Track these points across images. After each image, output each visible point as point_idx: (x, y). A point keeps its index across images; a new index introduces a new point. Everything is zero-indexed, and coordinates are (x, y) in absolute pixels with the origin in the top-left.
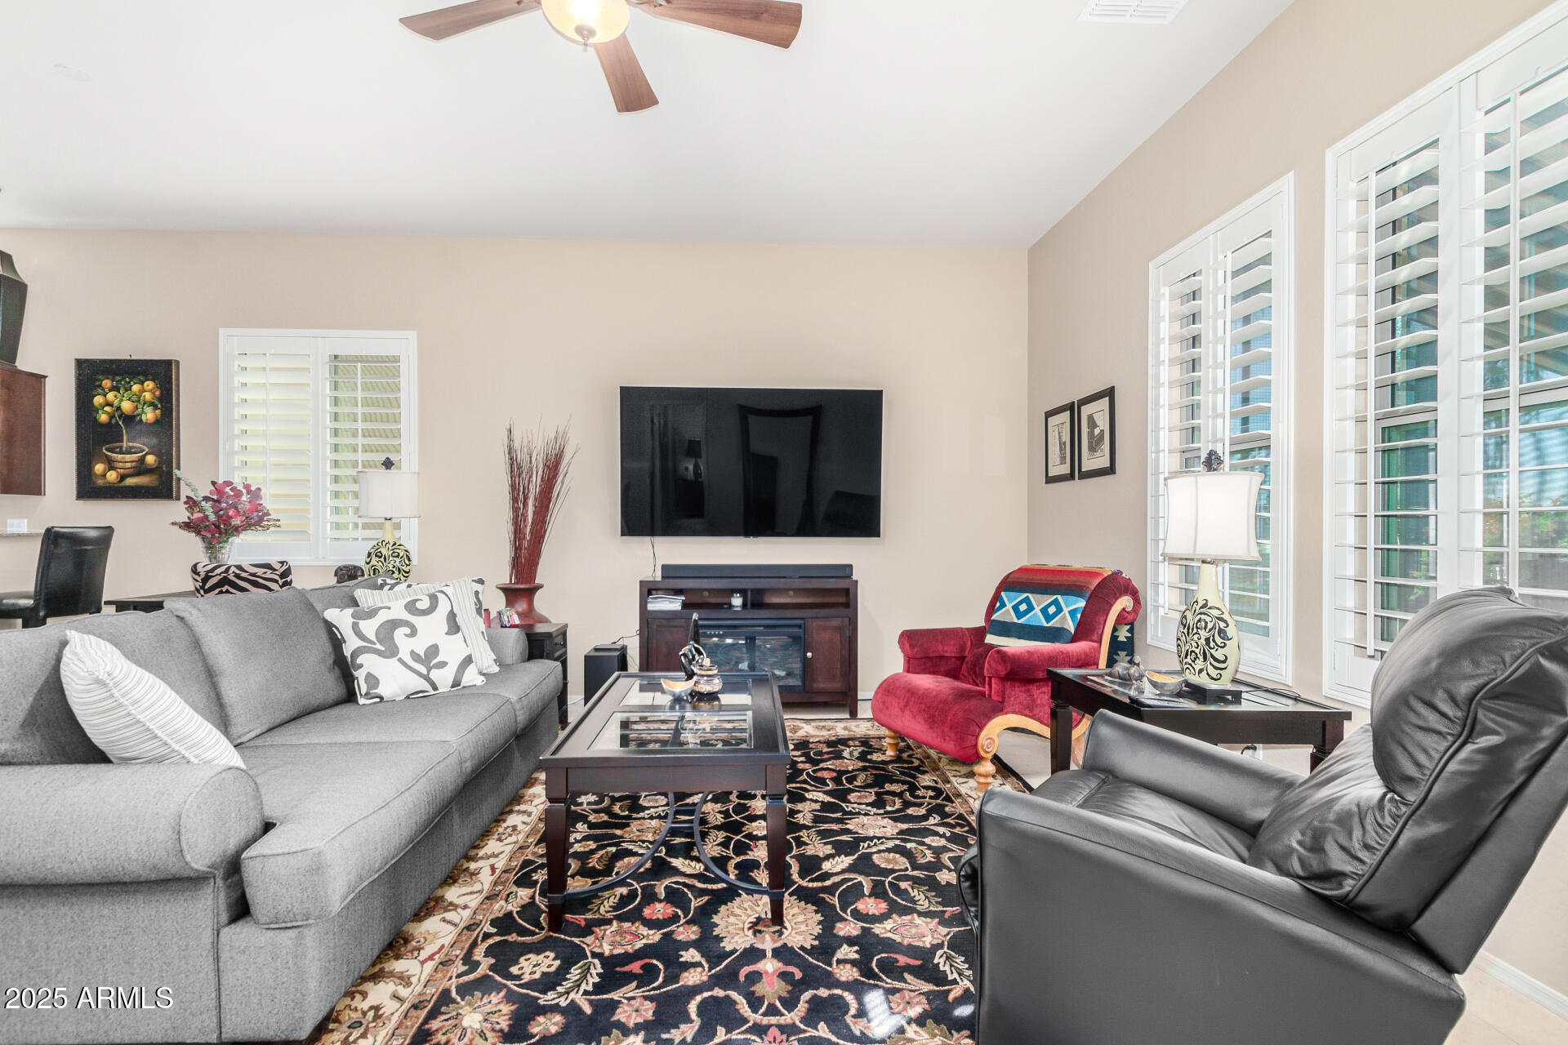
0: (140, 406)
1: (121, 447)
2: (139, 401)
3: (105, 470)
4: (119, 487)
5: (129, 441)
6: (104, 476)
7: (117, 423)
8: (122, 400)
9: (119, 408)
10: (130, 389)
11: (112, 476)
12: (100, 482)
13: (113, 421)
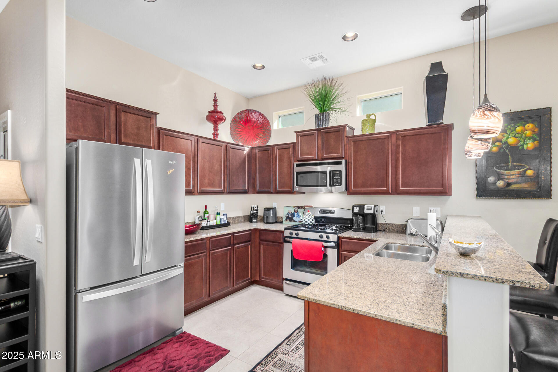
0: (522, 140)
1: (508, 166)
2: (522, 137)
3: (495, 180)
4: (506, 191)
5: (513, 161)
6: (495, 183)
7: (504, 151)
8: (508, 138)
9: (506, 142)
10: (515, 130)
11: (500, 184)
12: (492, 187)
13: (502, 151)
